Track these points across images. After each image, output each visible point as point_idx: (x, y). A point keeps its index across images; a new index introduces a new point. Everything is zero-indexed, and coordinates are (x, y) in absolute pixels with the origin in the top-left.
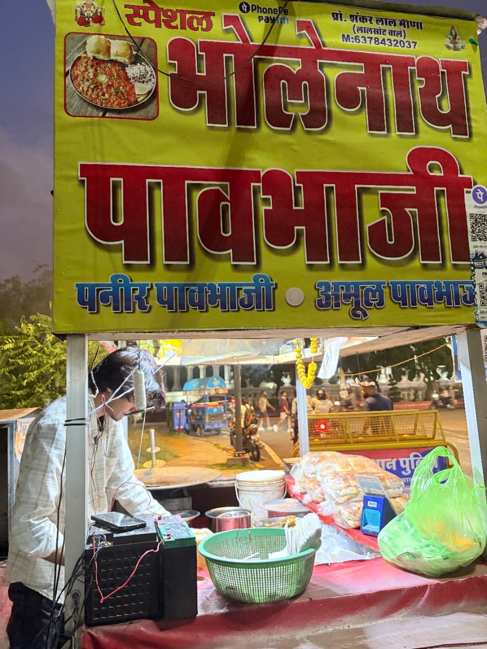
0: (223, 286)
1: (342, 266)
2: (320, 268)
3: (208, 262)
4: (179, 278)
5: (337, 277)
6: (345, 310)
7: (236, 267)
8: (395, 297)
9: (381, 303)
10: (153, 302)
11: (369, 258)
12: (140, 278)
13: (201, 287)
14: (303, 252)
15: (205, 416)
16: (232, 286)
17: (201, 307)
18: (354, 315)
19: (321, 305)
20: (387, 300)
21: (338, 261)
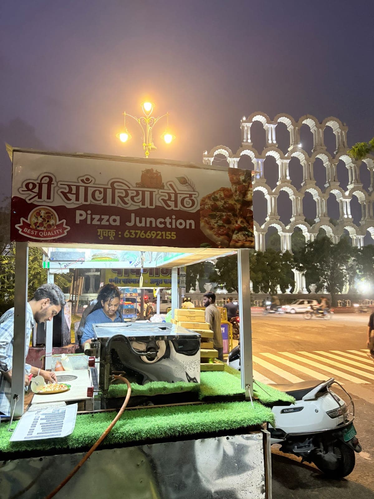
0: (134, 279)
1: (155, 276)
2: (151, 276)
3: (131, 275)
4: (126, 278)
5: (154, 278)
6: (155, 284)
7: (136, 276)
8: (164, 282)
9: (162, 283)
10: (122, 282)
11: (160, 275)
12: (119, 278)
13: (130, 279)
14: (148, 274)
15: (122, 310)
16: (135, 279)
17: (130, 283)
18: (157, 285)
19: (151, 283)
20: (163, 282)
21: (155, 275)
